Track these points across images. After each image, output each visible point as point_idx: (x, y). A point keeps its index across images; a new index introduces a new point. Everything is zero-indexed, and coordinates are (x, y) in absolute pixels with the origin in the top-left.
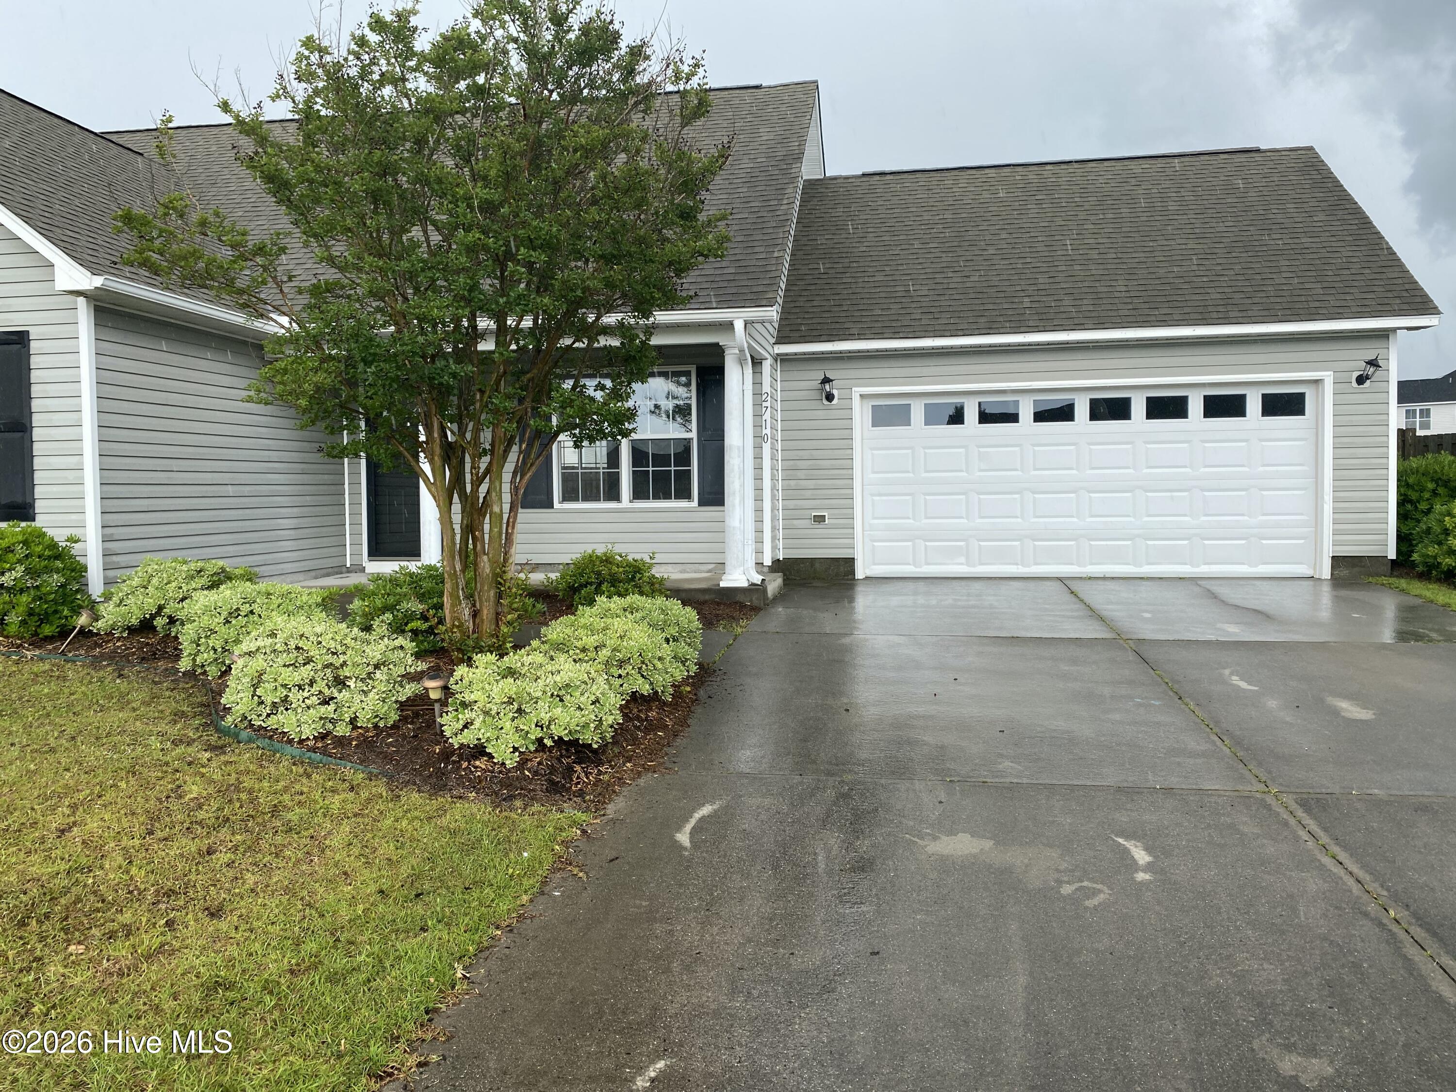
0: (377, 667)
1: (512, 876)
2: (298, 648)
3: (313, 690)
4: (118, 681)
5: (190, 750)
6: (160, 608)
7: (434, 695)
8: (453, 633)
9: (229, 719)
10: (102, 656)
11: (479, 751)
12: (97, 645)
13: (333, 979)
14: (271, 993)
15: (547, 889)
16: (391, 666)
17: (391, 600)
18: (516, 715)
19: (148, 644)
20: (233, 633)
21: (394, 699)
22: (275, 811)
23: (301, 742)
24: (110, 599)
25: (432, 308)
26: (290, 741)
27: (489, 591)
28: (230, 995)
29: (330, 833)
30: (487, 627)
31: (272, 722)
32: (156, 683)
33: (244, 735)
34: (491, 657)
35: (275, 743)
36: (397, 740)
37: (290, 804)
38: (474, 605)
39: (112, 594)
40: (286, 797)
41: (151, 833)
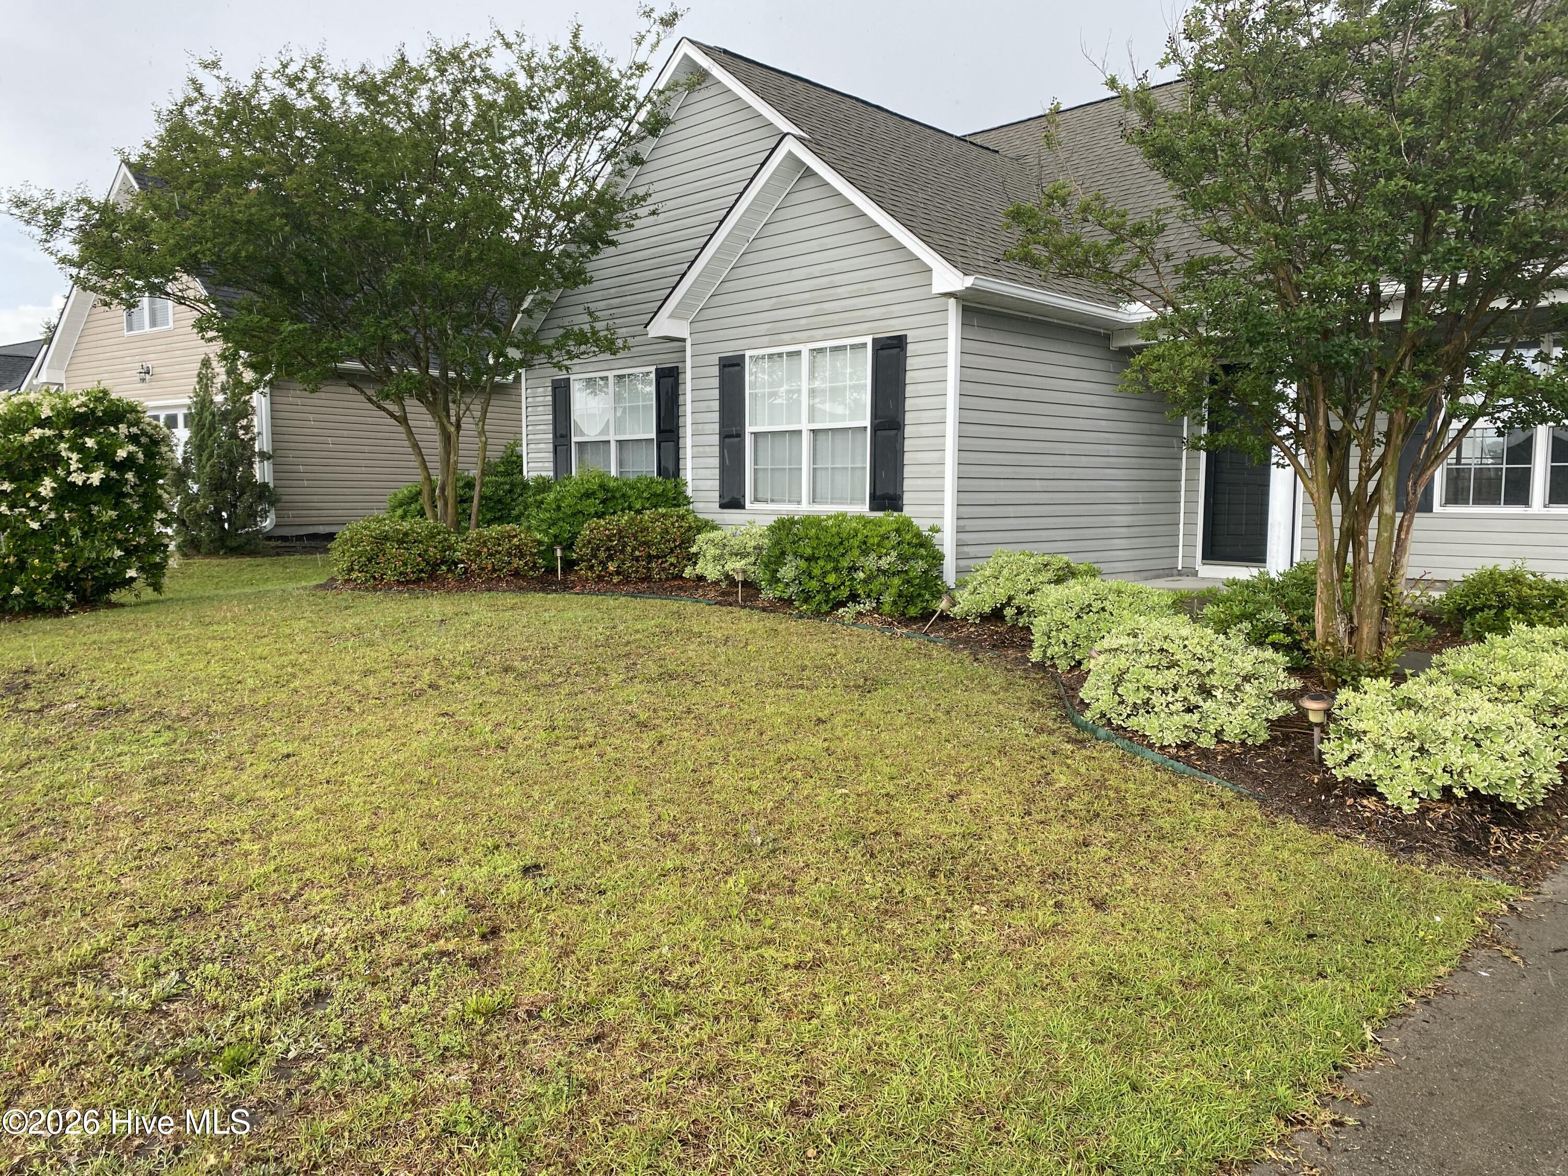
0: (1247, 679)
1: (1423, 940)
2: (1162, 650)
3: (1177, 696)
4: (975, 664)
5: (1052, 739)
6: (1010, 598)
7: (1314, 718)
8: (1325, 650)
9: (1088, 714)
10: (959, 640)
11: (1368, 788)
12: (953, 629)
13: (1227, 1002)
14: (1164, 999)
15: (1469, 966)
16: (1262, 680)
17: (1250, 608)
18: (1418, 754)
19: (997, 632)
20: (1083, 629)
21: (1264, 716)
22: (1144, 814)
23: (1162, 748)
24: (965, 586)
25: (1336, 276)
26: (1151, 746)
27: (1372, 606)
28: (1126, 991)
29: (1204, 848)
30: (1367, 648)
31: (1132, 723)
32: (1009, 671)
33: (1102, 732)
34: (1385, 683)
35: (1135, 745)
36: (1268, 762)
37: (1159, 811)
38: (1351, 620)
39: (967, 582)
40: (1154, 803)
41: (1029, 814)
